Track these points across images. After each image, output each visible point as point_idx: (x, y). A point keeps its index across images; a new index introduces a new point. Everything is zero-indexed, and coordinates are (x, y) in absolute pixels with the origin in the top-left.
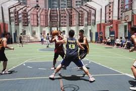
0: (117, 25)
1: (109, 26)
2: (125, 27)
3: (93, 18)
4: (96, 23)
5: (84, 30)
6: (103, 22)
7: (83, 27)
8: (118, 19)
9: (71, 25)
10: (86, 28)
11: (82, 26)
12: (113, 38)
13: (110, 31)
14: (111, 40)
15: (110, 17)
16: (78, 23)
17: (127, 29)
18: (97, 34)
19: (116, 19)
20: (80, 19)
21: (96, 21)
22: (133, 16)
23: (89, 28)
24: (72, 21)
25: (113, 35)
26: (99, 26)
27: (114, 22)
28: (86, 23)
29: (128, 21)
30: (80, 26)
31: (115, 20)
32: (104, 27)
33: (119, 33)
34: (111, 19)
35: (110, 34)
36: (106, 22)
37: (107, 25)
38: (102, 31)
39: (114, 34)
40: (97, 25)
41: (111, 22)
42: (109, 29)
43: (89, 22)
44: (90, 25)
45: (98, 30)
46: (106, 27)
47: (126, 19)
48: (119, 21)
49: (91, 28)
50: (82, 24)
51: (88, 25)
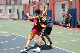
0: (38, 6)
1: (33, 7)
4: (22, 4)
5: (12, 9)
6: (28, 3)
7: (11, 6)
10: (14, 7)
11: (10, 5)
13: (33, 10)
16: (5, 3)
18: (23, 12)
21: (22, 1)
23: (16, 7)
26: (24, 6)
27: (36, 3)
28: (13, 2)
29: (46, 3)
30: (7, 5)
31: (37, 2)
32: (29, 7)
36: (30, 3)
37: (31, 5)
40: (23, 5)
41: (34, 3)
42: (33, 9)
43: (16, 2)
44: (17, 5)
45: (24, 10)
46: (31, 7)
47: (45, 1)
48: (40, 2)
49: (18, 8)
50: (9, 4)
51: (15, 5)
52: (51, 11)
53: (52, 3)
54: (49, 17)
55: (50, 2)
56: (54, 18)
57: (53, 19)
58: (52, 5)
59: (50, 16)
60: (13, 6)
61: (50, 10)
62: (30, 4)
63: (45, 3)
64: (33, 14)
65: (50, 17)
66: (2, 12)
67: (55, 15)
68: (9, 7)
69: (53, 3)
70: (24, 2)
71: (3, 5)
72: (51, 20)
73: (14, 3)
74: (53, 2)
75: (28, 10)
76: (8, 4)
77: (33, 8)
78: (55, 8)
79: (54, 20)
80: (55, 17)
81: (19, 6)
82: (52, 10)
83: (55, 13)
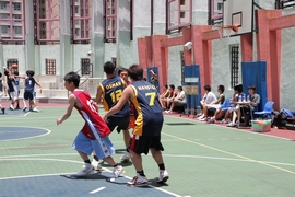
0: (205, 43)
1: (180, 48)
2: (234, 50)
3: (122, 14)
4: (136, 36)
5: (92, 61)
6: (160, 31)
7: (88, 46)
8: (211, 22)
9: (40, 37)
10: (100, 50)
11: (85, 42)
12: (194, 91)
14: (189, 97)
15: (182, 14)
17: (240, 60)
19: (204, 21)
20: (77, 15)
21: (134, 26)
22: (255, 14)
23: (111, 51)
24: (43, 24)
25: (195, 80)
26: (144, 47)
27: (196, 34)
29: (240, 31)
30: (74, 42)
31: (199, 27)
32: (163, 49)
33: (213, 73)
34: (185, 21)
35: (184, 75)
36: (168, 32)
37: (175, 42)
38: (157, 62)
39: (197, 75)
40: (140, 40)
41: (188, 32)
42: (179, 56)
43: (110, 28)
44: (114, 41)
45: (144, 61)
46: (171, 49)
47: (236, 25)
48: (213, 28)
49: (118, 53)
50: (82, 36)
51: (106, 41)
52: (261, 66)
53: (264, 30)
54: (251, 91)
55: (256, 28)
56: (276, 99)
57: (269, 104)
58: (265, 40)
59: (256, 90)
60: (96, 46)
61: (255, 60)
62: (169, 36)
63: (233, 33)
64: (183, 81)
65: (256, 95)
66: (54, 73)
67: (281, 86)
68: (82, 51)
69: (273, 33)
70: (141, 28)
71: (58, 42)
72: (260, 107)
73: (102, 33)
74: (273, 28)
75: (160, 63)
76: (78, 38)
77: (182, 53)
78: (283, 52)
79: (276, 107)
80: (281, 95)
81: (122, 46)
82: (268, 63)
83: (282, 76)
